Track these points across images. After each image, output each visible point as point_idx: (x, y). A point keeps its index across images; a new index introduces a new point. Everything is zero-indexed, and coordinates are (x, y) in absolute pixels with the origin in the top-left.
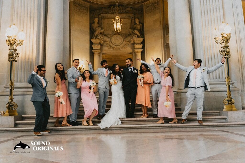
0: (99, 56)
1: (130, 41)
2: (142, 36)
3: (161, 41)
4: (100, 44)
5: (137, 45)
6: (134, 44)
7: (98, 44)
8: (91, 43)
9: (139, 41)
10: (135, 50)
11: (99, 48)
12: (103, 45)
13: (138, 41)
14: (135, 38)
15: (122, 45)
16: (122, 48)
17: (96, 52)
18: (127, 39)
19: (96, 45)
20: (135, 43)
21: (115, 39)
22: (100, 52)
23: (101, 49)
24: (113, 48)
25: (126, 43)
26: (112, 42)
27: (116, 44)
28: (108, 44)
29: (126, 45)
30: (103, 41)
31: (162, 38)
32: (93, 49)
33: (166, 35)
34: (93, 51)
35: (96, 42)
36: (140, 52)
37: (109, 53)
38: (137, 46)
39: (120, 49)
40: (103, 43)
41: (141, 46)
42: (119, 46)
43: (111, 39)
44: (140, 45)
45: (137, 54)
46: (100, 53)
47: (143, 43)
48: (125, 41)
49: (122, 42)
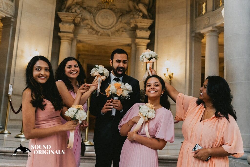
0: (71, 44)
1: (129, 24)
2: (151, 16)
3: (186, 27)
4: (74, 22)
5: (141, 30)
6: (135, 28)
7: (70, 23)
8: (58, 20)
9: (146, 24)
10: (137, 40)
11: (71, 30)
12: (79, 26)
13: (144, 24)
14: (138, 18)
15: (113, 28)
16: (113, 33)
17: (64, 37)
18: (123, 18)
19: (67, 25)
20: (138, 27)
21: (102, 16)
22: (73, 37)
23: (75, 32)
24: (97, 32)
25: (121, 25)
26: (97, 21)
27: (102, 25)
28: (89, 24)
29: (121, 30)
30: (81, 18)
31: (189, 22)
32: (60, 32)
33: (196, 18)
34: (60, 34)
35: (67, 18)
36: (146, 45)
37: (89, 42)
38: (140, 33)
39: (109, 36)
40: (80, 23)
41: (147, 34)
42: (108, 31)
43: (94, 17)
44: (146, 32)
45: (138, 48)
46: (72, 40)
47: (152, 28)
48: (121, 22)
49: (114, 24)
